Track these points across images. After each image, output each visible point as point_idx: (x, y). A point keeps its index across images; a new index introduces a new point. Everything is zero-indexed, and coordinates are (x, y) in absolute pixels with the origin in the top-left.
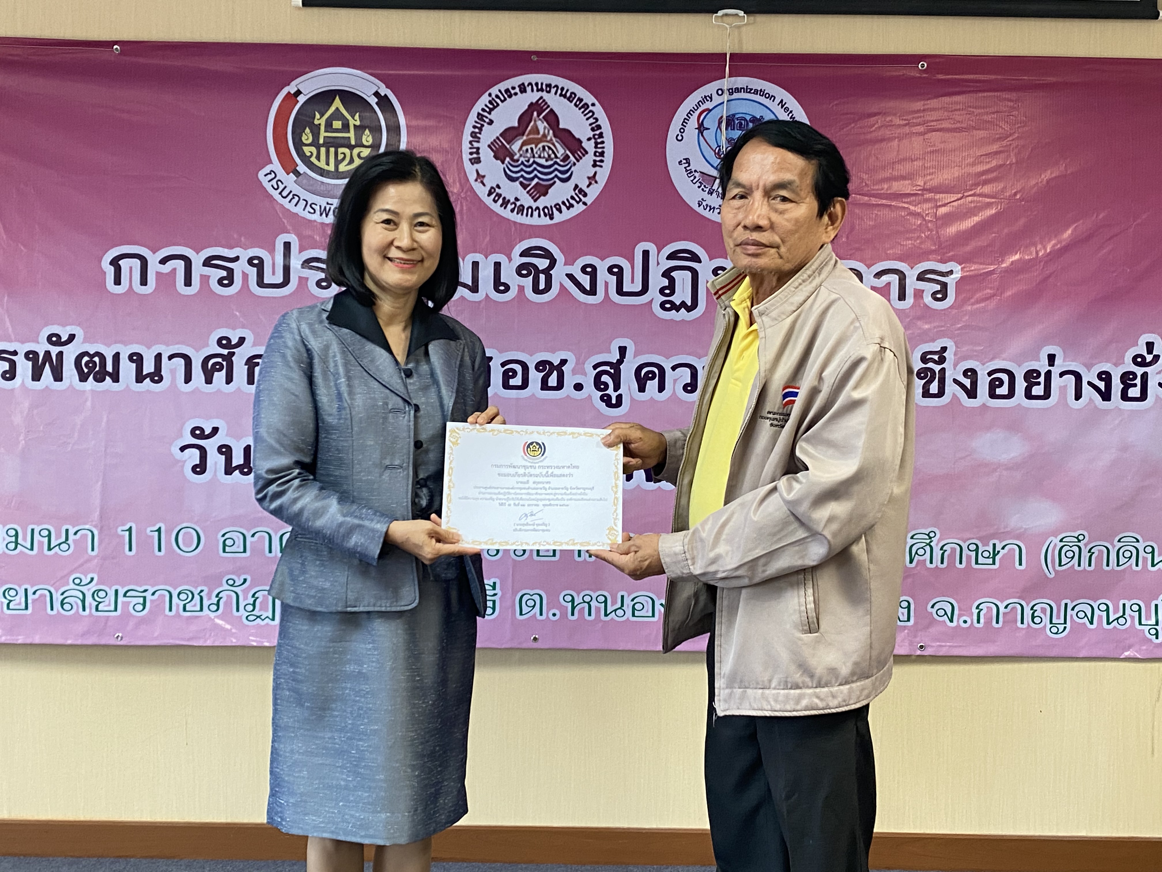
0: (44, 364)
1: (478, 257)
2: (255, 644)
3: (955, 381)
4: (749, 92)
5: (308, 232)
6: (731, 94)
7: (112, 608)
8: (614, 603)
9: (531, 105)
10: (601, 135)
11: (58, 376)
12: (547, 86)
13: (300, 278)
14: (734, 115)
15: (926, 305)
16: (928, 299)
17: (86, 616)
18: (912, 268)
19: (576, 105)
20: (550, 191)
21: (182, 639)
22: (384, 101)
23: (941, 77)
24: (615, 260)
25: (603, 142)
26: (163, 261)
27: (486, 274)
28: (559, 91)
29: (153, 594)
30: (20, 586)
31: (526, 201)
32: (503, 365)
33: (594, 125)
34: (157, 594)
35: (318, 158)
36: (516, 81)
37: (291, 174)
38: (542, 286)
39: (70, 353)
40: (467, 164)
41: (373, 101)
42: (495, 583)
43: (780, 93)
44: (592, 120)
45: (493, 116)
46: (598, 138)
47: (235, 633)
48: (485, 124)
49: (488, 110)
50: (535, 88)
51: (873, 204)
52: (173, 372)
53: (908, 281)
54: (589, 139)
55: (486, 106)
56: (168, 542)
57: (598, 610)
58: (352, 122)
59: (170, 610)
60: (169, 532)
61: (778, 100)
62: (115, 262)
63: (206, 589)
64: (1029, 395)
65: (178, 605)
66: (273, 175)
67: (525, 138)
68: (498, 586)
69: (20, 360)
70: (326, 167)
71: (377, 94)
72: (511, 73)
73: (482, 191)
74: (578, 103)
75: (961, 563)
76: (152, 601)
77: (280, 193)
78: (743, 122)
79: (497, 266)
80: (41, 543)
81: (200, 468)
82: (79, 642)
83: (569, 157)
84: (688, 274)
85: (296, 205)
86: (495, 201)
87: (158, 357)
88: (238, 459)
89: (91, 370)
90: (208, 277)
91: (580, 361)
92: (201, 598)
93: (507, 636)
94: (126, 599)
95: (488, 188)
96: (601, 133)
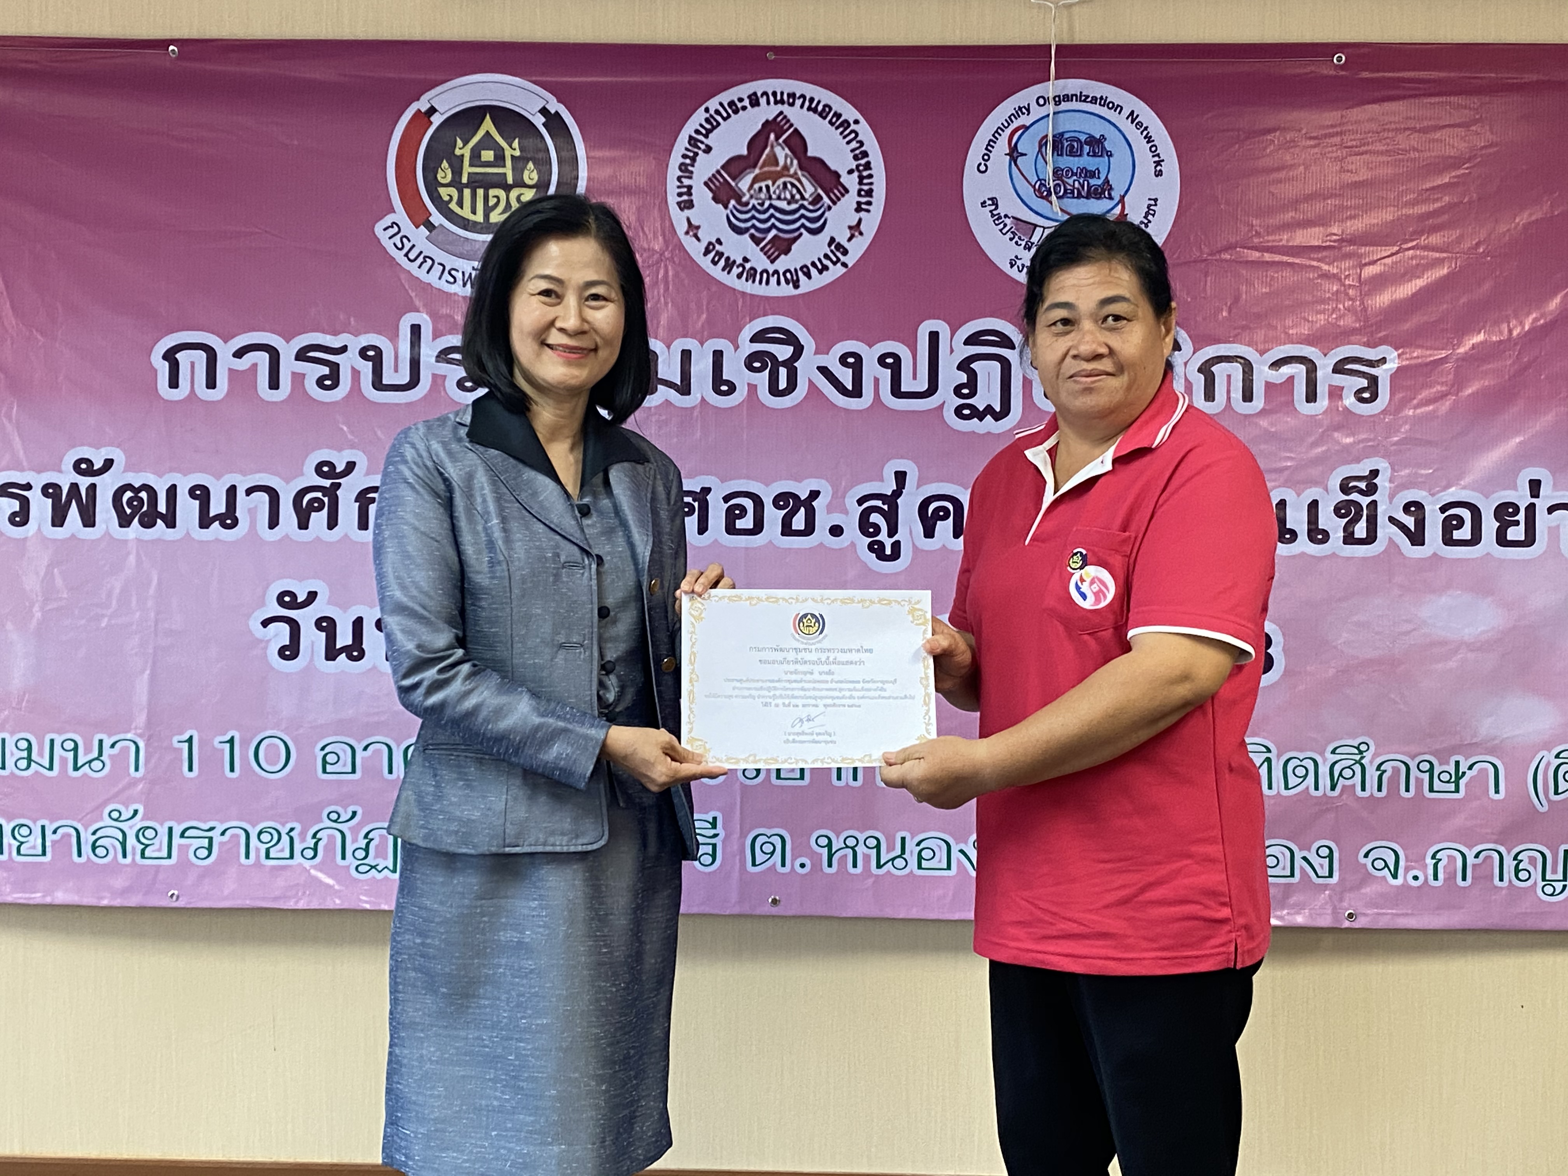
0: (69, 502)
1: (690, 344)
2: (368, 906)
3: (1392, 520)
4: (1085, 101)
5: (444, 311)
6: (1057, 103)
7: (165, 853)
8: (890, 848)
9: (767, 123)
10: (868, 166)
11: (89, 521)
12: (789, 95)
13: (435, 376)
14: (1062, 134)
15: (1346, 409)
16: (1349, 400)
17: (126, 866)
18: (1325, 355)
19: (830, 122)
20: (794, 247)
21: (264, 899)
22: (554, 122)
23: (1365, 75)
24: (889, 347)
25: (870, 176)
26: (239, 354)
27: (702, 368)
28: (807, 104)
29: (223, 834)
30: (35, 822)
31: (760, 262)
32: (726, 499)
33: (857, 152)
34: (228, 833)
35: (460, 204)
36: (743, 91)
37: (422, 227)
38: (783, 384)
39: (107, 486)
40: (674, 209)
41: (539, 121)
42: (715, 819)
43: (1130, 101)
44: (854, 145)
45: (711, 140)
46: (863, 171)
47: (340, 891)
48: (700, 152)
49: (704, 132)
50: (772, 99)
51: (1267, 262)
52: (252, 512)
53: (1320, 374)
54: (850, 172)
55: (701, 125)
56: (244, 758)
57: (867, 858)
58: (508, 153)
59: (247, 856)
60: (245, 743)
61: (1126, 112)
62: (170, 356)
63: (298, 827)
64: (1502, 540)
65: (258, 850)
66: (396, 229)
67: (757, 171)
68: (720, 822)
69: (35, 496)
70: (472, 217)
71: (544, 111)
72: (736, 79)
73: (695, 249)
74: (834, 120)
75: (1407, 790)
76: (221, 844)
77: (406, 255)
78: (1075, 144)
79: (718, 356)
80: (64, 760)
81: (290, 652)
82: (117, 902)
83: (821, 198)
84: (997, 365)
85: (428, 272)
86: (715, 263)
87: (232, 492)
88: (344, 638)
89: (136, 510)
90: (303, 376)
91: (838, 497)
92: (292, 839)
93: (734, 897)
94: (184, 841)
95: (704, 244)
96: (868, 163)
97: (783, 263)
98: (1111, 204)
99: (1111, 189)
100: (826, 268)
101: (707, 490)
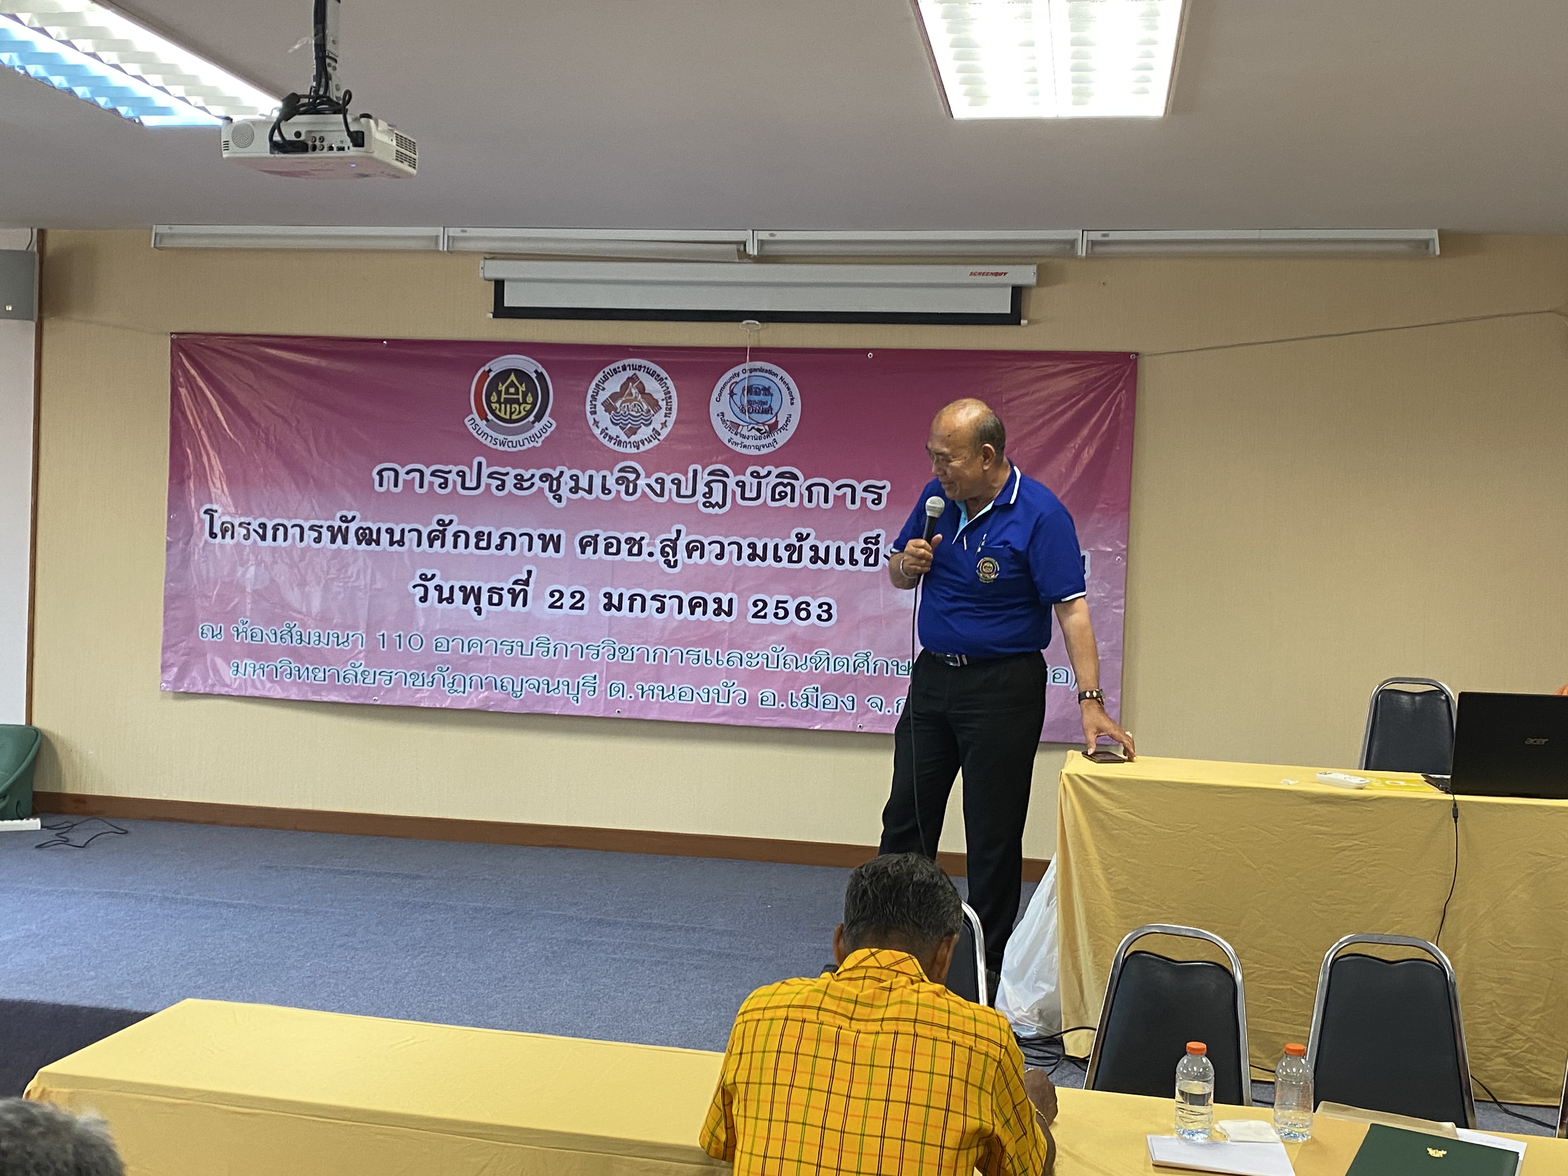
0: (337, 534)
1: (593, 472)
4: (761, 372)
6: (751, 372)
7: (372, 681)
8: (668, 691)
9: (628, 379)
10: (670, 397)
11: (345, 542)
12: (638, 366)
13: (486, 484)
14: (752, 386)
15: (867, 507)
16: (869, 504)
17: (357, 686)
18: (860, 484)
19: (655, 378)
20: (638, 432)
21: (411, 702)
22: (540, 376)
24: (677, 475)
25: (671, 402)
26: (408, 473)
27: (597, 482)
28: (646, 370)
29: (395, 674)
30: (321, 667)
31: (623, 438)
32: (605, 540)
33: (666, 391)
34: (398, 675)
35: (500, 411)
36: (620, 364)
37: (484, 420)
38: (631, 491)
39: (353, 527)
40: (588, 414)
41: (534, 376)
42: (595, 676)
43: (782, 372)
44: (665, 388)
45: (606, 385)
46: (668, 399)
47: (442, 700)
48: (600, 390)
49: (602, 381)
50: (632, 368)
52: (411, 540)
53: (857, 492)
54: (663, 400)
55: (601, 379)
56: (405, 642)
57: (658, 695)
58: (521, 389)
59: (405, 684)
60: (405, 637)
61: (779, 377)
62: (380, 473)
63: (426, 673)
65: (410, 682)
66: (473, 421)
67: (624, 399)
68: (597, 678)
69: (324, 531)
70: (504, 416)
71: (536, 372)
72: (617, 359)
73: (597, 432)
74: (657, 377)
75: (887, 673)
76: (395, 679)
77: (477, 432)
78: (757, 390)
79: (604, 477)
80: (333, 641)
81: (424, 599)
82: (354, 702)
83: (650, 411)
84: (721, 485)
85: (485, 440)
86: (604, 438)
87: (403, 531)
88: (446, 594)
89: (364, 538)
90: (433, 483)
91: (652, 538)
92: (423, 678)
93: (602, 708)
94: (380, 677)
95: (600, 430)
96: (670, 396)
97: (633, 438)
98: (772, 416)
99: (772, 410)
100: (651, 441)
101: (597, 535)
